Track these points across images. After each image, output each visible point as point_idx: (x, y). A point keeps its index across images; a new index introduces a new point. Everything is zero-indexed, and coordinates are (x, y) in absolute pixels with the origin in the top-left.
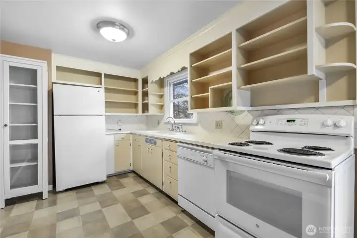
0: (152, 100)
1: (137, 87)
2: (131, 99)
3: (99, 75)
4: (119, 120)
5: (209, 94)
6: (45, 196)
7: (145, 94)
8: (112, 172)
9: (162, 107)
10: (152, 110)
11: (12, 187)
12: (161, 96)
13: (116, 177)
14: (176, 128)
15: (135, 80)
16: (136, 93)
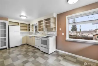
0: (31, 29)
1: (27, 26)
2: (26, 28)
3: (18, 23)
4: (23, 33)
5: (41, 29)
6: (8, 48)
7: (29, 27)
8: (22, 44)
9: (33, 30)
10: (31, 31)
11: (1, 46)
12: (33, 28)
13: (23, 45)
14: (36, 34)
15: (27, 24)
16: (27, 27)
